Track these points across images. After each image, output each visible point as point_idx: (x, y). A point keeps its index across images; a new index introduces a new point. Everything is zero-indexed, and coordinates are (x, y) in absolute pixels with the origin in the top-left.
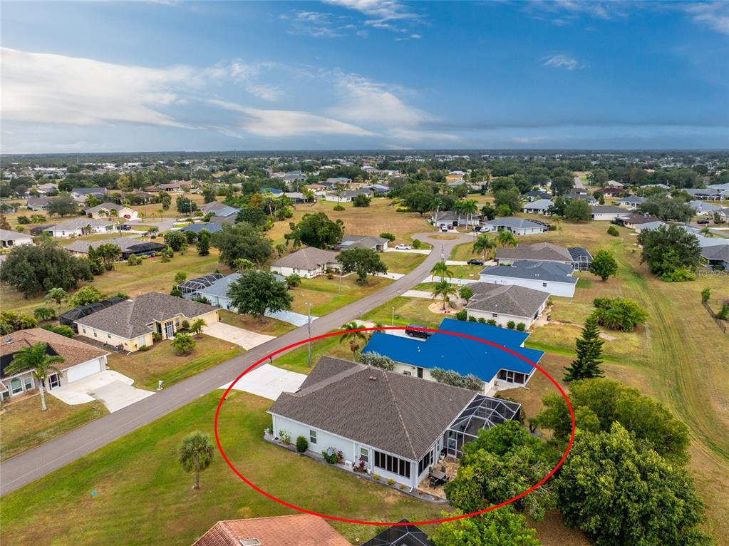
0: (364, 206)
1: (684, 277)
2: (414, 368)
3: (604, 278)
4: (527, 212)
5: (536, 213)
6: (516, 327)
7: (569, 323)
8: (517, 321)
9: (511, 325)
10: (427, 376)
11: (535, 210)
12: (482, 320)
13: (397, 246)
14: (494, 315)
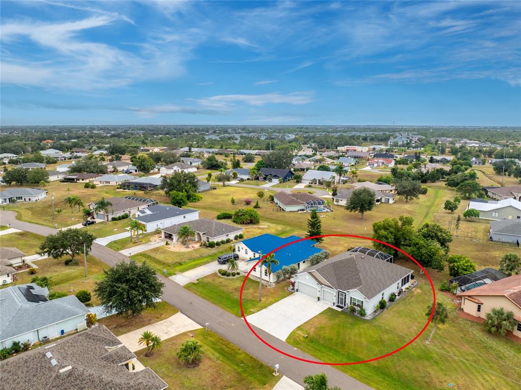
8: (238, 234)
12: (223, 242)
14: (227, 235)
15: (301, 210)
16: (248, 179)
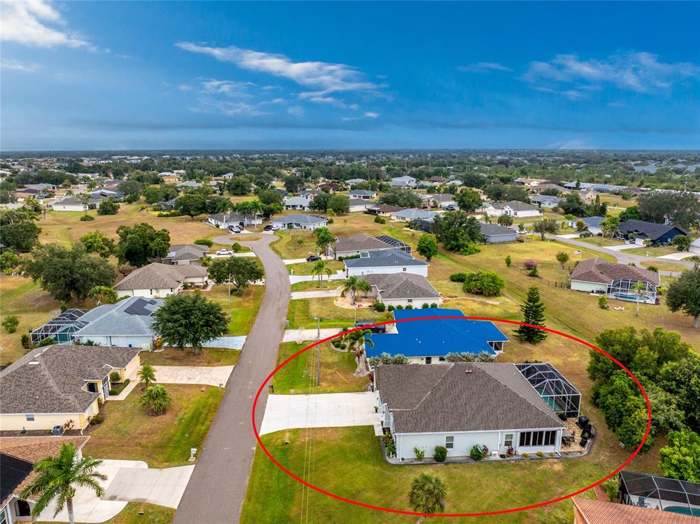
0: (112, 214)
1: (476, 250)
2: (422, 359)
3: (429, 259)
4: (287, 209)
5: (295, 209)
6: (429, 307)
7: (456, 297)
8: (430, 302)
9: (425, 306)
10: (435, 361)
11: (293, 206)
12: (399, 308)
13: (218, 252)
14: (410, 301)
15: (598, 292)
16: (600, 235)
